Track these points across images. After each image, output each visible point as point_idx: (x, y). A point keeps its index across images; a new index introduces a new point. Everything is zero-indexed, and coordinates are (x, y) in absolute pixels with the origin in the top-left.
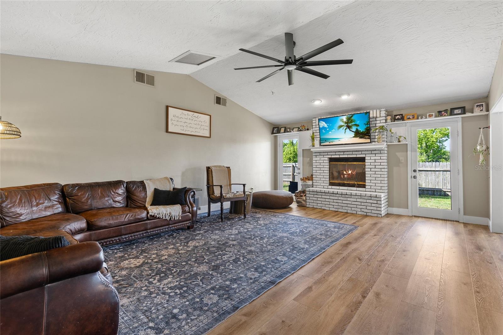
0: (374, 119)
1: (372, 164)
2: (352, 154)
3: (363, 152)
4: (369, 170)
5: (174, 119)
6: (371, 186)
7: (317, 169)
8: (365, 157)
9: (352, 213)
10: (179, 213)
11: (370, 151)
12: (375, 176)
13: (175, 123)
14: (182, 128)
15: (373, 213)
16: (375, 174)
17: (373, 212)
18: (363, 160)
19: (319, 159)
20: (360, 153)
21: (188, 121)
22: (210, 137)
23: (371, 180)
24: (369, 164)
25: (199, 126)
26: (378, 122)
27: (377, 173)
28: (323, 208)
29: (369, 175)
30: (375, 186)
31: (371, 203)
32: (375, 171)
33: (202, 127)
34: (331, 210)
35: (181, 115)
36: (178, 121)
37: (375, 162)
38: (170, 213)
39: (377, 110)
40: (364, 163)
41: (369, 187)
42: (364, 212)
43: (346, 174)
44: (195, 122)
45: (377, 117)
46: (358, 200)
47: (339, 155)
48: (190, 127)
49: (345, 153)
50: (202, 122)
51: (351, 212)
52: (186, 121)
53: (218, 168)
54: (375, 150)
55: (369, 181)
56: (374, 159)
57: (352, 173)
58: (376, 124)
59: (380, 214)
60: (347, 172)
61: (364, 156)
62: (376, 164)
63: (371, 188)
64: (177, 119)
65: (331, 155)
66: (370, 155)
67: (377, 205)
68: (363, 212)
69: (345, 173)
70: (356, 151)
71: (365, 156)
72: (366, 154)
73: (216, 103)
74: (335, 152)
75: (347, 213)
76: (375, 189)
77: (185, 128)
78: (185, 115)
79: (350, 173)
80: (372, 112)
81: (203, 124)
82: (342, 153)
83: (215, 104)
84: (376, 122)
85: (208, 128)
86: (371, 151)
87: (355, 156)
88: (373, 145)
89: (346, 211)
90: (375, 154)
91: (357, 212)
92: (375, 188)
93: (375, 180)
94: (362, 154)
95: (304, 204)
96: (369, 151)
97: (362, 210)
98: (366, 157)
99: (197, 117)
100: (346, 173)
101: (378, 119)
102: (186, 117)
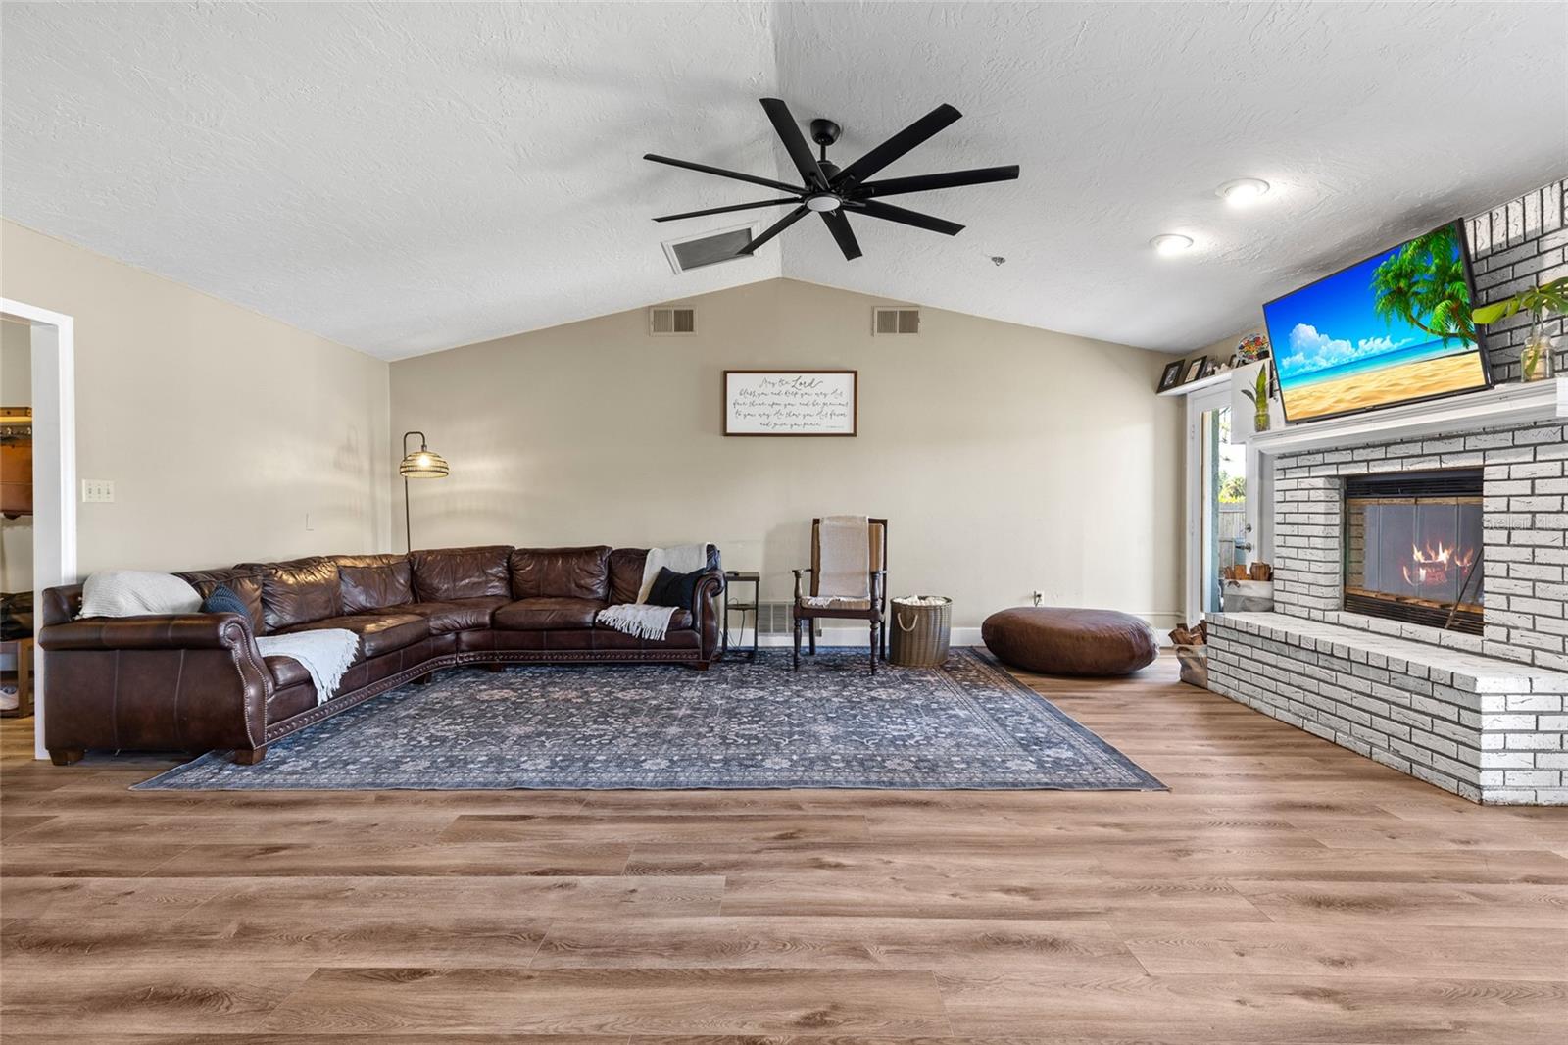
0: (1532, 249)
1: (1515, 505)
2: (1422, 455)
3: (1472, 443)
4: (1502, 537)
5: (741, 400)
6: (1509, 628)
7: (1287, 530)
8: (1480, 469)
9: (1355, 752)
10: (663, 625)
11: (1503, 436)
12: (1533, 572)
13: (744, 410)
14: (765, 420)
15: (1439, 771)
16: (1532, 563)
17: (1442, 763)
18: (1469, 483)
19: (1293, 484)
20: (1458, 445)
21: (782, 399)
22: (854, 435)
23: (1508, 596)
24: (1502, 504)
25: (818, 408)
26: (1551, 259)
27: (1542, 555)
28: (1255, 703)
29: (1501, 570)
30: (1533, 630)
31: (1434, 716)
32: (1534, 547)
33: (828, 409)
34: (1280, 718)
35: (761, 387)
36: (752, 404)
37: (1533, 494)
38: (640, 623)
39: (1547, 192)
40: (1474, 500)
41: (1501, 634)
42: (1404, 757)
43: (1423, 565)
44: (806, 399)
45: (1544, 235)
46: (1381, 691)
47: (1368, 461)
48: (789, 414)
49: (1392, 451)
50: (825, 395)
51: (1348, 745)
52: (776, 399)
53: (841, 523)
54: (1535, 426)
55: (1502, 602)
56: (1528, 476)
57: (1451, 560)
58: (1537, 273)
59: (1472, 784)
60: (1427, 556)
61: (1474, 461)
62: (1537, 503)
63: (1508, 642)
64: (750, 399)
65: (1337, 464)
66: (1503, 456)
67: (1461, 733)
68: (1397, 753)
69: (1418, 556)
70: (1440, 438)
71: (1480, 462)
72: (1484, 450)
73: (879, 331)
74: (1352, 449)
75: (1334, 743)
76: (1533, 649)
77: (774, 419)
78: (774, 385)
79: (1441, 564)
80: (1521, 208)
81: (830, 399)
82: (1379, 453)
83: (873, 335)
84: (1541, 263)
85: (849, 410)
86: (1513, 431)
87: (1434, 464)
88: (1504, 398)
89: (1329, 734)
90: (1535, 446)
91: (1374, 749)
92: (1533, 639)
93: (1534, 597)
94: (1465, 451)
95: (1197, 673)
96: (1503, 432)
97: (1395, 743)
98: (1485, 468)
99: (810, 385)
100: (1422, 561)
101: (1548, 243)
102: (777, 389)
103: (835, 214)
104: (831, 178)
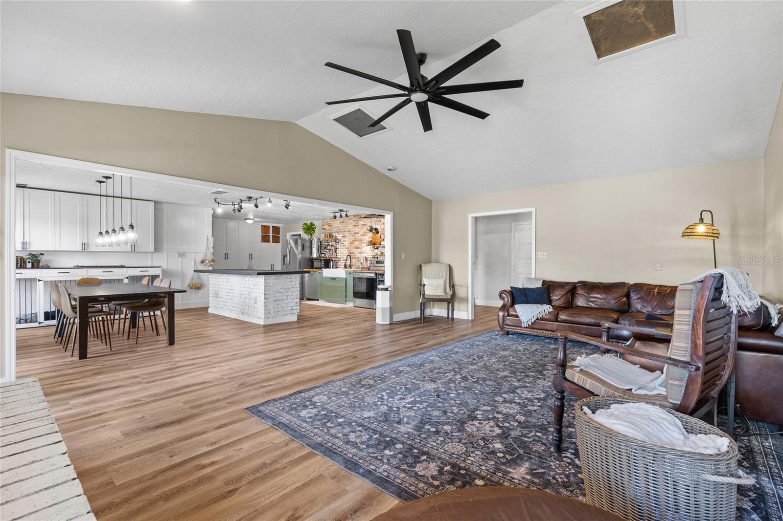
103: (423, 104)
104: (425, 82)
